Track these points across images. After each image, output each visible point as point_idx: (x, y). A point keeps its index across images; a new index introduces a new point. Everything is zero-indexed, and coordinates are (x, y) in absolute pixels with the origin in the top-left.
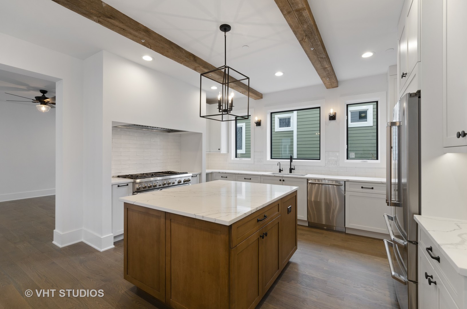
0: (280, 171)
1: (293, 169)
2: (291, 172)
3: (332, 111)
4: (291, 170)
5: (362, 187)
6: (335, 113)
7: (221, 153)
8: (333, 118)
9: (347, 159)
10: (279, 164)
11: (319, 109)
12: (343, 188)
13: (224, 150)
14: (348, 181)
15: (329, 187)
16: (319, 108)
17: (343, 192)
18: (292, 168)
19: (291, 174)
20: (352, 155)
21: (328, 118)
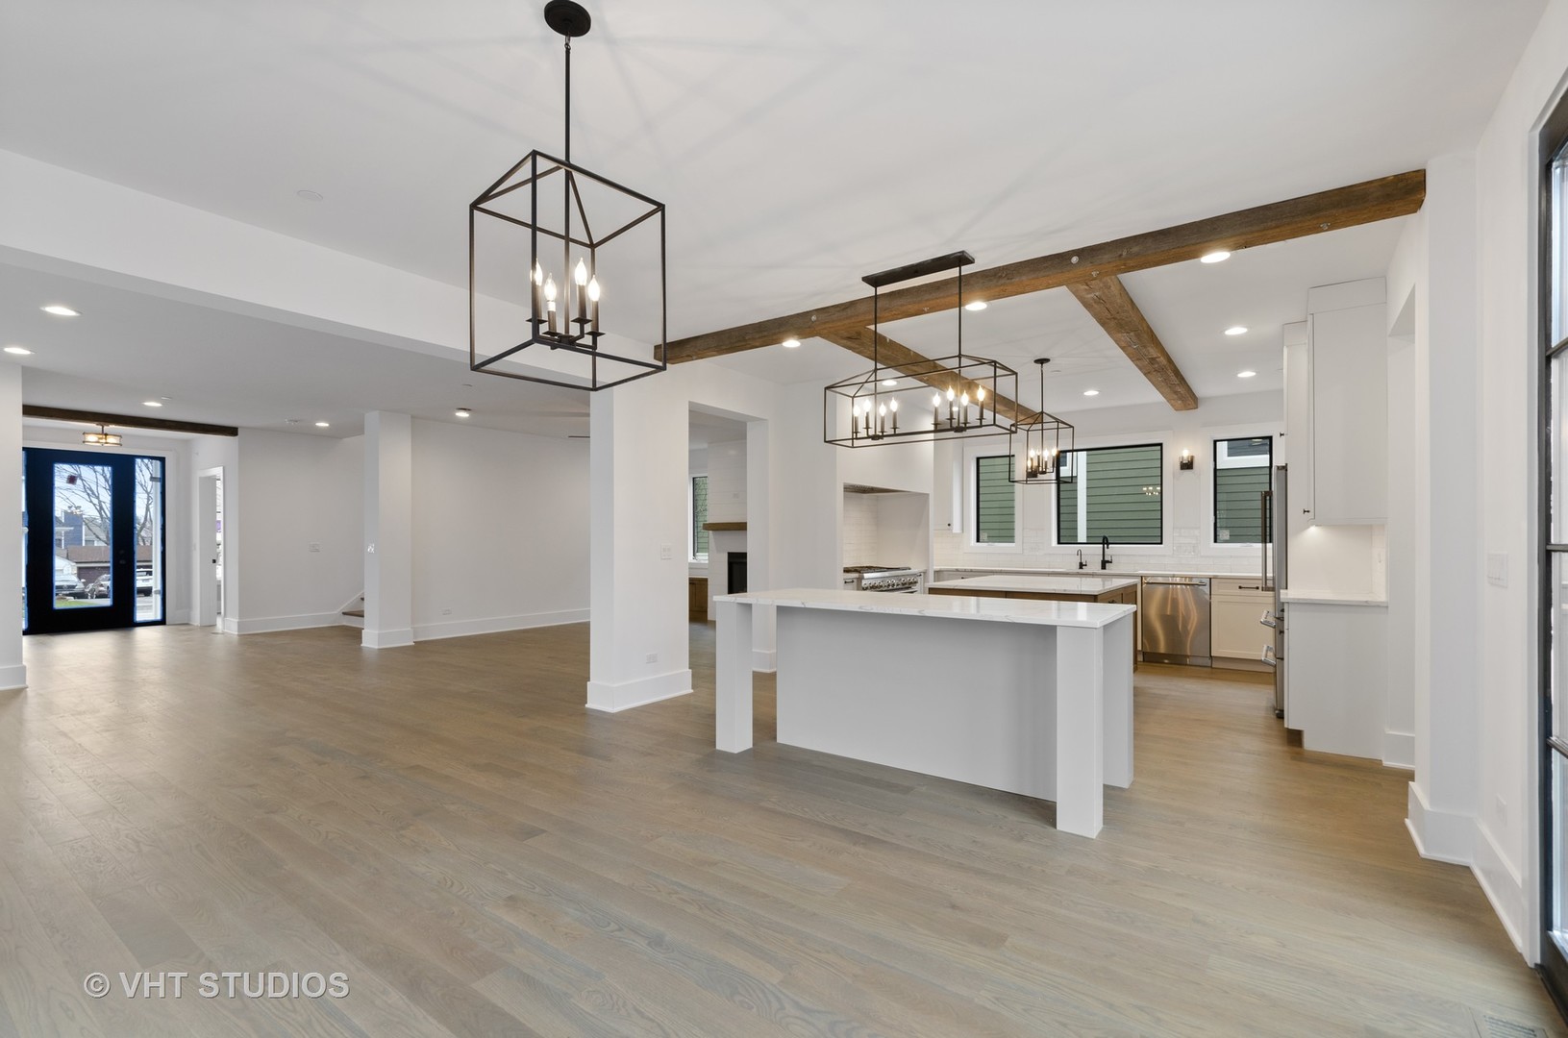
0: (1081, 566)
1: (1108, 562)
2: (1104, 567)
3: (1186, 454)
4: (1104, 564)
5: (1240, 587)
6: (1192, 457)
7: (954, 531)
8: (1187, 465)
9: (1215, 541)
10: (1080, 553)
11: (1159, 447)
12: (1206, 589)
13: (956, 528)
14: (1216, 577)
15: (1177, 589)
16: (1161, 445)
17: (1208, 597)
18: (1106, 559)
19: (1104, 571)
20: (1224, 534)
21: (1178, 466)
